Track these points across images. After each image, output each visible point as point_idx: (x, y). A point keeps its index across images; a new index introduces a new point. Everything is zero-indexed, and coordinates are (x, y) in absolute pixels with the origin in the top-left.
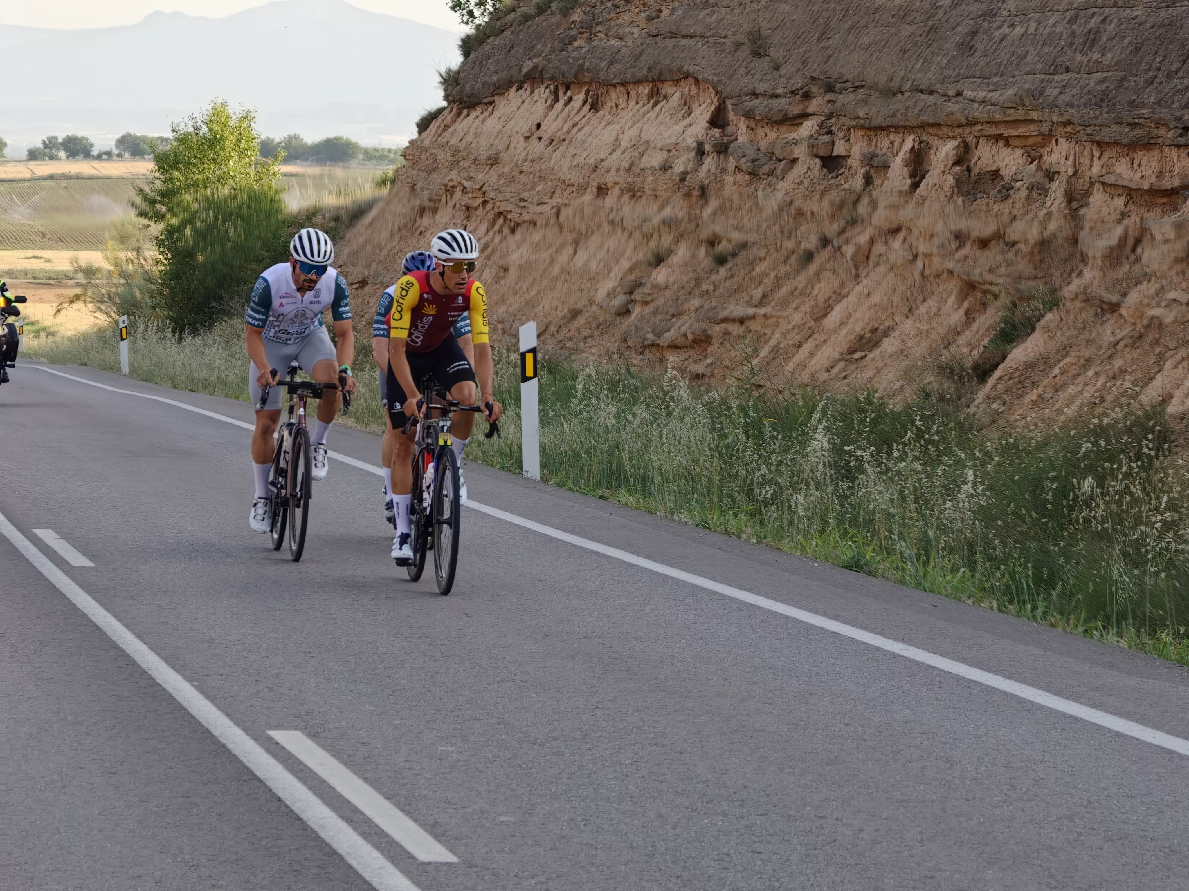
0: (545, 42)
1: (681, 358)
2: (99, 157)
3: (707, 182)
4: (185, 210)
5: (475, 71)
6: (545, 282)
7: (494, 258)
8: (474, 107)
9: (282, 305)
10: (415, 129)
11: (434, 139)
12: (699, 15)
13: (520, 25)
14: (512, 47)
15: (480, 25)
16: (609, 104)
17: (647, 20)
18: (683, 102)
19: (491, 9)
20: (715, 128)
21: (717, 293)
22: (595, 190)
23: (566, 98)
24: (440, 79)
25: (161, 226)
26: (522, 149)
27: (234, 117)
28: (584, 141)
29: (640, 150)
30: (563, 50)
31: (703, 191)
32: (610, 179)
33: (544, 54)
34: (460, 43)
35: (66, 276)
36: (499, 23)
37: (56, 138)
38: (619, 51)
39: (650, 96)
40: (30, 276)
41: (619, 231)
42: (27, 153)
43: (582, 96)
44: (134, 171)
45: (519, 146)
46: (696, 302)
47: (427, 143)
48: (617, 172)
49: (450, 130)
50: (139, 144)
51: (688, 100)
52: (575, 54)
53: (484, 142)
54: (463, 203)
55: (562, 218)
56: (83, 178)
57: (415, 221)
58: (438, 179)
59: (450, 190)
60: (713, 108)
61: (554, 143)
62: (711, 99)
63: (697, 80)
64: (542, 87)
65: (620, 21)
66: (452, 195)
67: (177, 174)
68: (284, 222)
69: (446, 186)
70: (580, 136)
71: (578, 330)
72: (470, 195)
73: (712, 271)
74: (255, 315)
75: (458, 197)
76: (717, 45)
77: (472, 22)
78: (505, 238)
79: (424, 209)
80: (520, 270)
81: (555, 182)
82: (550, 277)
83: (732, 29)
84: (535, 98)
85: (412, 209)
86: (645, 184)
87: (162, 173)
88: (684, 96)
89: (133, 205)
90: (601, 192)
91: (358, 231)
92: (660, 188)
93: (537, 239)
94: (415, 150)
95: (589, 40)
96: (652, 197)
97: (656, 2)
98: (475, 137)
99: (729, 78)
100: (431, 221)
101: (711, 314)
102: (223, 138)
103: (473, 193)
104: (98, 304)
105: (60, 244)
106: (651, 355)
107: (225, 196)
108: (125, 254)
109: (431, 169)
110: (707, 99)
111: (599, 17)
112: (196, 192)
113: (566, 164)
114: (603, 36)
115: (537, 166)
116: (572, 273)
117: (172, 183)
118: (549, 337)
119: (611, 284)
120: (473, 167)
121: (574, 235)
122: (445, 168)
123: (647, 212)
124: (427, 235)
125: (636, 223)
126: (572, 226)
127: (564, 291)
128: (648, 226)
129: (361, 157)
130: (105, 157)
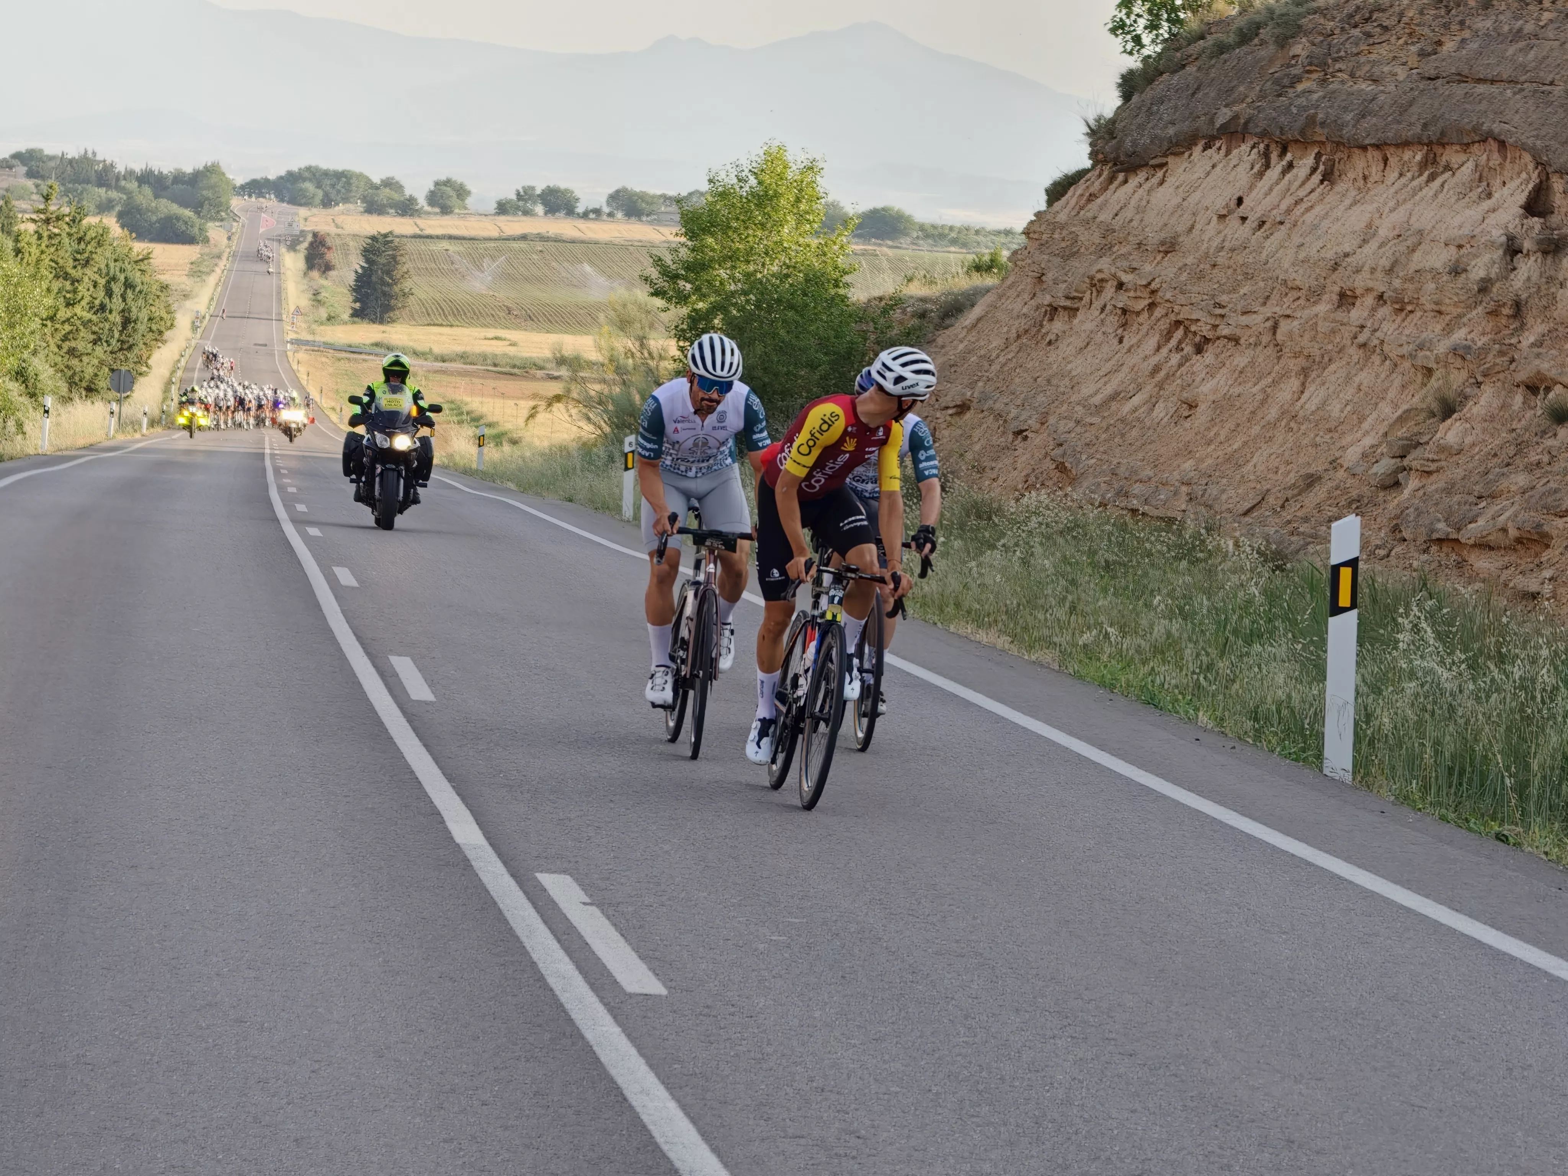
0: (1251, 82)
1: (1497, 564)
2: (585, 215)
3: (1524, 296)
4: (717, 292)
5: (1139, 120)
6: (1256, 430)
7: (1170, 388)
8: (1135, 171)
9: (676, 431)
10: (1044, 197)
11: (1073, 213)
12: (1506, 50)
13: (1211, 58)
14: (1198, 89)
15: (1149, 57)
16: (1351, 175)
17: (1419, 55)
18: (1478, 174)
19: (1166, 36)
20: (1533, 216)
21: (1556, 468)
22: (1335, 298)
23: (1284, 163)
24: (1086, 129)
25: (684, 311)
26: (1213, 232)
27: (794, 168)
28: (1315, 227)
29: (1409, 243)
30: (1280, 95)
31: (1518, 308)
32: (1360, 282)
33: (1249, 100)
34: (1120, 81)
35: (535, 365)
36: (1178, 55)
37: (533, 188)
38: (1373, 99)
39: (1423, 165)
40: (489, 361)
41: (1376, 359)
42: (496, 206)
43: (1309, 161)
44: (628, 235)
45: (1209, 227)
46: (1521, 479)
47: (1062, 217)
48: (1372, 273)
49: (1099, 201)
50: (635, 202)
51: (1485, 174)
52: (1302, 101)
53: (1152, 220)
54: (1120, 305)
55: (1279, 336)
56: (564, 241)
57: (1041, 326)
58: (1080, 268)
59: (1097, 285)
60: (1531, 186)
61: (1266, 227)
62: (1528, 173)
63: (1502, 144)
64: (1245, 147)
65: (1373, 57)
66: (1099, 292)
67: (710, 240)
68: (850, 316)
69: (1092, 278)
70: (1309, 217)
71: (1319, 507)
72: (1132, 294)
73: (1544, 432)
74: (645, 443)
75: (1109, 295)
76: (1538, 95)
77: (1138, 51)
78: (1187, 360)
79: (1056, 309)
80: (1215, 409)
81: (1270, 282)
82: (1263, 423)
83: (1563, 72)
84: (1234, 162)
85: (1038, 308)
86: (1421, 293)
87: (691, 239)
88: (1480, 168)
89: (646, 280)
90: (1344, 301)
91: (956, 335)
92: (1447, 301)
93: (1242, 365)
94: (1043, 227)
95: (1323, 82)
96: (1432, 314)
97: (1433, 31)
98: (1138, 213)
99: (1563, 144)
100: (1067, 327)
101: (1550, 500)
102: (777, 195)
103: (1136, 290)
104: (584, 410)
105: (530, 323)
106: (1442, 555)
107: (773, 275)
108: (624, 343)
109: (1070, 254)
110: (1519, 174)
111: (1339, 51)
112: (734, 267)
113: (1287, 258)
114: (1346, 77)
115: (1240, 259)
116: (1300, 418)
117: (702, 252)
118: (1267, 513)
119: (1368, 441)
120: (1136, 255)
121: (1302, 362)
122: (1091, 254)
123: (1424, 335)
124: (1061, 346)
125: (1405, 350)
126: (1297, 349)
127: (1289, 445)
128: (1427, 357)
129: (915, 235)
130: (592, 216)
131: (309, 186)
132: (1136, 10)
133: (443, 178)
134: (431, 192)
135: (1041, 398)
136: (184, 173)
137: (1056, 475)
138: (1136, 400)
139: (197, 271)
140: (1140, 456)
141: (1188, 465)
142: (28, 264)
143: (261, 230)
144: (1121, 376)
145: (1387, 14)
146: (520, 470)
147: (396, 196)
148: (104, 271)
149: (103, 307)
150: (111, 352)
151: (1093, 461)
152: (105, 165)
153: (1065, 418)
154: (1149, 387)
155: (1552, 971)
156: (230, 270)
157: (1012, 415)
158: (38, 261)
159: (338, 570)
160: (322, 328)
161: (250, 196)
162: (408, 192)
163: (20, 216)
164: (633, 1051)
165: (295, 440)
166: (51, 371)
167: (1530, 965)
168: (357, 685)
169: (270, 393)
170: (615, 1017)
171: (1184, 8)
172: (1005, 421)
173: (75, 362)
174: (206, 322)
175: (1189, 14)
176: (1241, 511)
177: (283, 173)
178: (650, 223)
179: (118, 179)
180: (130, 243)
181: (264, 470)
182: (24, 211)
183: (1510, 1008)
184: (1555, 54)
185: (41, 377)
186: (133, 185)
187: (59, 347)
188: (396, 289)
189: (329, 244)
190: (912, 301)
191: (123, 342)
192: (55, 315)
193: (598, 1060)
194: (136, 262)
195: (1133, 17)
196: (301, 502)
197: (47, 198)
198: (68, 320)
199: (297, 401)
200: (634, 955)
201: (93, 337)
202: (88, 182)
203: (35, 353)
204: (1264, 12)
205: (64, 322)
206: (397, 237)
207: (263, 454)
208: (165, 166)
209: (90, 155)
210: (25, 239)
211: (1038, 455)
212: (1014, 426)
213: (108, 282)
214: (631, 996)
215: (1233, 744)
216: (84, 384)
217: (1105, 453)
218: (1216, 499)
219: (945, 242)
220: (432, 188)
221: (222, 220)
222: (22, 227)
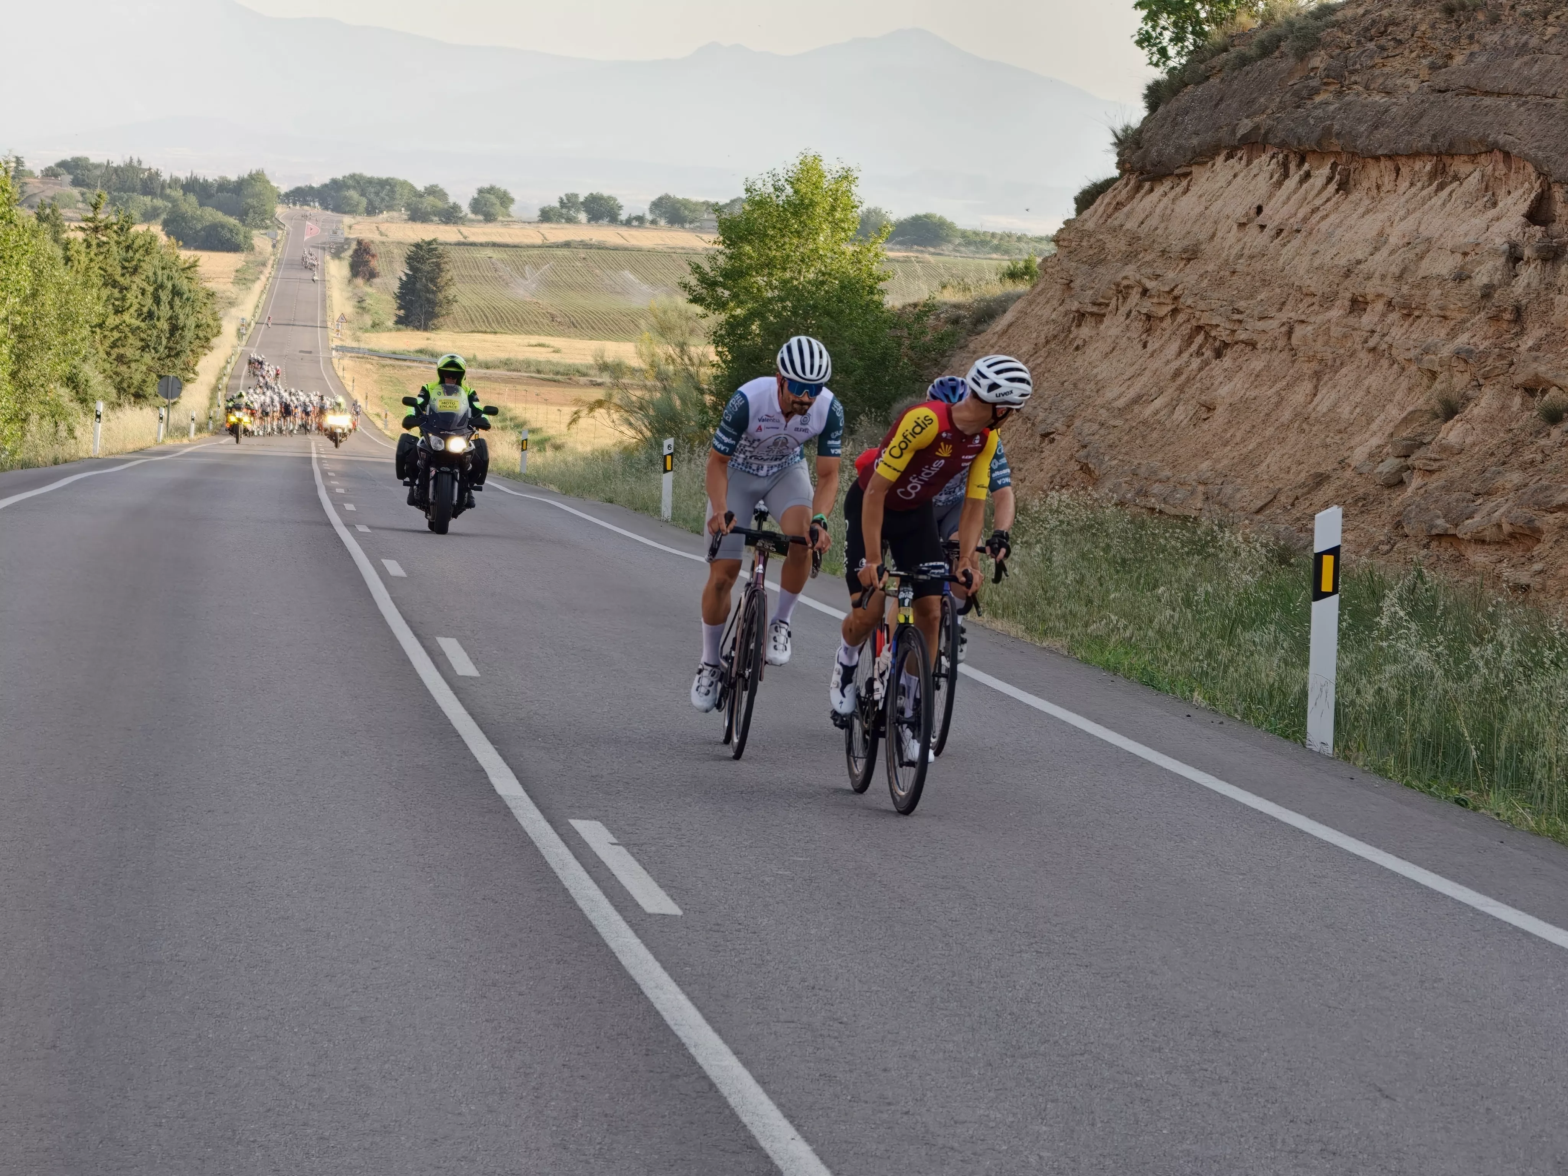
0: (1272, 94)
1: (1491, 558)
2: (628, 223)
3: (1524, 302)
4: (755, 299)
5: (1164, 130)
6: (1270, 431)
7: (1190, 391)
8: (1160, 181)
9: (760, 429)
10: (1073, 206)
11: (1101, 222)
12: (1512, 64)
13: (1234, 70)
14: (1221, 100)
15: (1174, 68)
16: (1366, 184)
17: (1430, 68)
18: (1484, 184)
19: (1191, 48)
20: (1535, 224)
21: (1548, 466)
22: (1347, 303)
23: (1302, 173)
24: (1113, 140)
25: (723, 317)
26: (1233, 240)
27: (829, 177)
28: (1330, 235)
29: (1417, 250)
30: (1299, 107)
31: (1519, 314)
32: (1371, 289)
33: (1269, 111)
34: (1146, 92)
35: (578, 371)
36: (1202, 66)
37: (576, 196)
38: (1386, 111)
39: (1433, 175)
40: (532, 368)
41: (1385, 363)
42: (539, 213)
43: (1326, 171)
44: (671, 243)
45: (1230, 235)
46: (1515, 477)
47: (1090, 225)
48: (1382, 280)
49: (1125, 210)
50: (679, 209)
51: (1491, 184)
52: (1319, 112)
53: (1176, 228)
54: (1144, 311)
55: (1294, 341)
56: (607, 248)
57: (1070, 331)
58: (1107, 275)
59: (1123, 292)
60: (1533, 196)
61: (1283, 235)
62: (1530, 183)
63: (1507, 155)
64: (1265, 158)
65: (1386, 70)
66: (1125, 299)
67: (748, 248)
68: (885, 322)
69: (1118, 285)
70: (1324, 226)
72: (1155, 300)
73: (1539, 432)
74: (724, 438)
75: (1135, 301)
76: (1541, 107)
77: (1164, 63)
78: (1207, 364)
79: (1083, 315)
80: (1232, 411)
81: (1286, 288)
82: (1277, 424)
83: (1565, 86)
84: (1255, 171)
85: (1066, 314)
86: (1428, 299)
87: (728, 246)
88: (1486, 178)
89: (685, 287)
90: (1356, 307)
91: (988, 341)
92: (1452, 306)
93: (1258, 369)
94: (1072, 235)
95: (1340, 94)
96: (1438, 319)
97: (1445, 44)
98: (1163, 221)
99: (1562, 155)
100: (1094, 332)
101: (1541, 496)
102: (813, 204)
103: (1159, 297)
104: (626, 415)
105: (572, 330)
106: (1442, 550)
107: (809, 282)
108: (664, 350)
109: (1097, 261)
110: (1522, 183)
111: (1355, 63)
112: (770, 275)
113: (1303, 264)
114: (1361, 89)
115: (1258, 265)
116: (1312, 421)
117: (740, 260)
118: (1279, 511)
119: (1375, 441)
120: (1159, 263)
121: (1315, 365)
122: (1117, 261)
123: (1430, 340)
124: (1088, 351)
125: (1412, 354)
126: (1311, 354)
127: (1300, 446)
128: (1432, 361)
129: (957, 241)
130: (635, 223)
131: (353, 194)
132: (1162, 22)
133: (486, 185)
134: (474, 199)
135: (1067, 402)
136: (229, 182)
137: (1080, 476)
138: (1158, 403)
139: (242, 279)
140: (1160, 456)
141: (1205, 465)
142: (77, 272)
143: (306, 238)
144: (1144, 379)
145: (1401, 29)
146: (563, 474)
147: (440, 204)
148: (152, 279)
149: (150, 315)
150: (159, 359)
151: (1115, 462)
152: (150, 174)
153: (1090, 420)
154: (1170, 391)
155: (1478, 907)
156: (275, 278)
157: (1039, 418)
158: (87, 269)
159: (386, 562)
160: (367, 335)
161: (294, 204)
162: (452, 200)
163: (67, 224)
164: (651, 957)
165: (341, 445)
166: (101, 377)
167: (1460, 902)
168: (406, 661)
169: (316, 400)
170: (636, 932)
171: (1208, 21)
172: (1033, 424)
173: (123, 369)
174: (251, 329)
175: (1213, 26)
176: (1253, 510)
177: (327, 180)
178: (693, 230)
179: (163, 187)
180: (177, 251)
181: (312, 472)
182: (70, 220)
183: (1434, 935)
184: (1558, 67)
185: (91, 383)
186: (178, 194)
187: (108, 354)
188: (440, 296)
189: (373, 251)
190: (945, 308)
191: (170, 349)
192: (104, 322)
193: (619, 963)
194: (183, 270)
195: (1158, 30)
196: (349, 502)
197: (95, 207)
198: (117, 327)
199: (343, 406)
200: (655, 884)
201: (140, 344)
202: (134, 190)
203: (85, 359)
204: (1284, 25)
205: (112, 330)
206: (441, 244)
207: (310, 458)
208: (210, 174)
209: (135, 163)
210: (74, 247)
211: (1064, 457)
212: (1041, 429)
213: (156, 290)
214: (650, 915)
215: (1221, 720)
216: (132, 390)
217: (1126, 454)
218: (1231, 497)
219: (987, 249)
220: (476, 196)
221: (267, 228)
222: (72, 235)
